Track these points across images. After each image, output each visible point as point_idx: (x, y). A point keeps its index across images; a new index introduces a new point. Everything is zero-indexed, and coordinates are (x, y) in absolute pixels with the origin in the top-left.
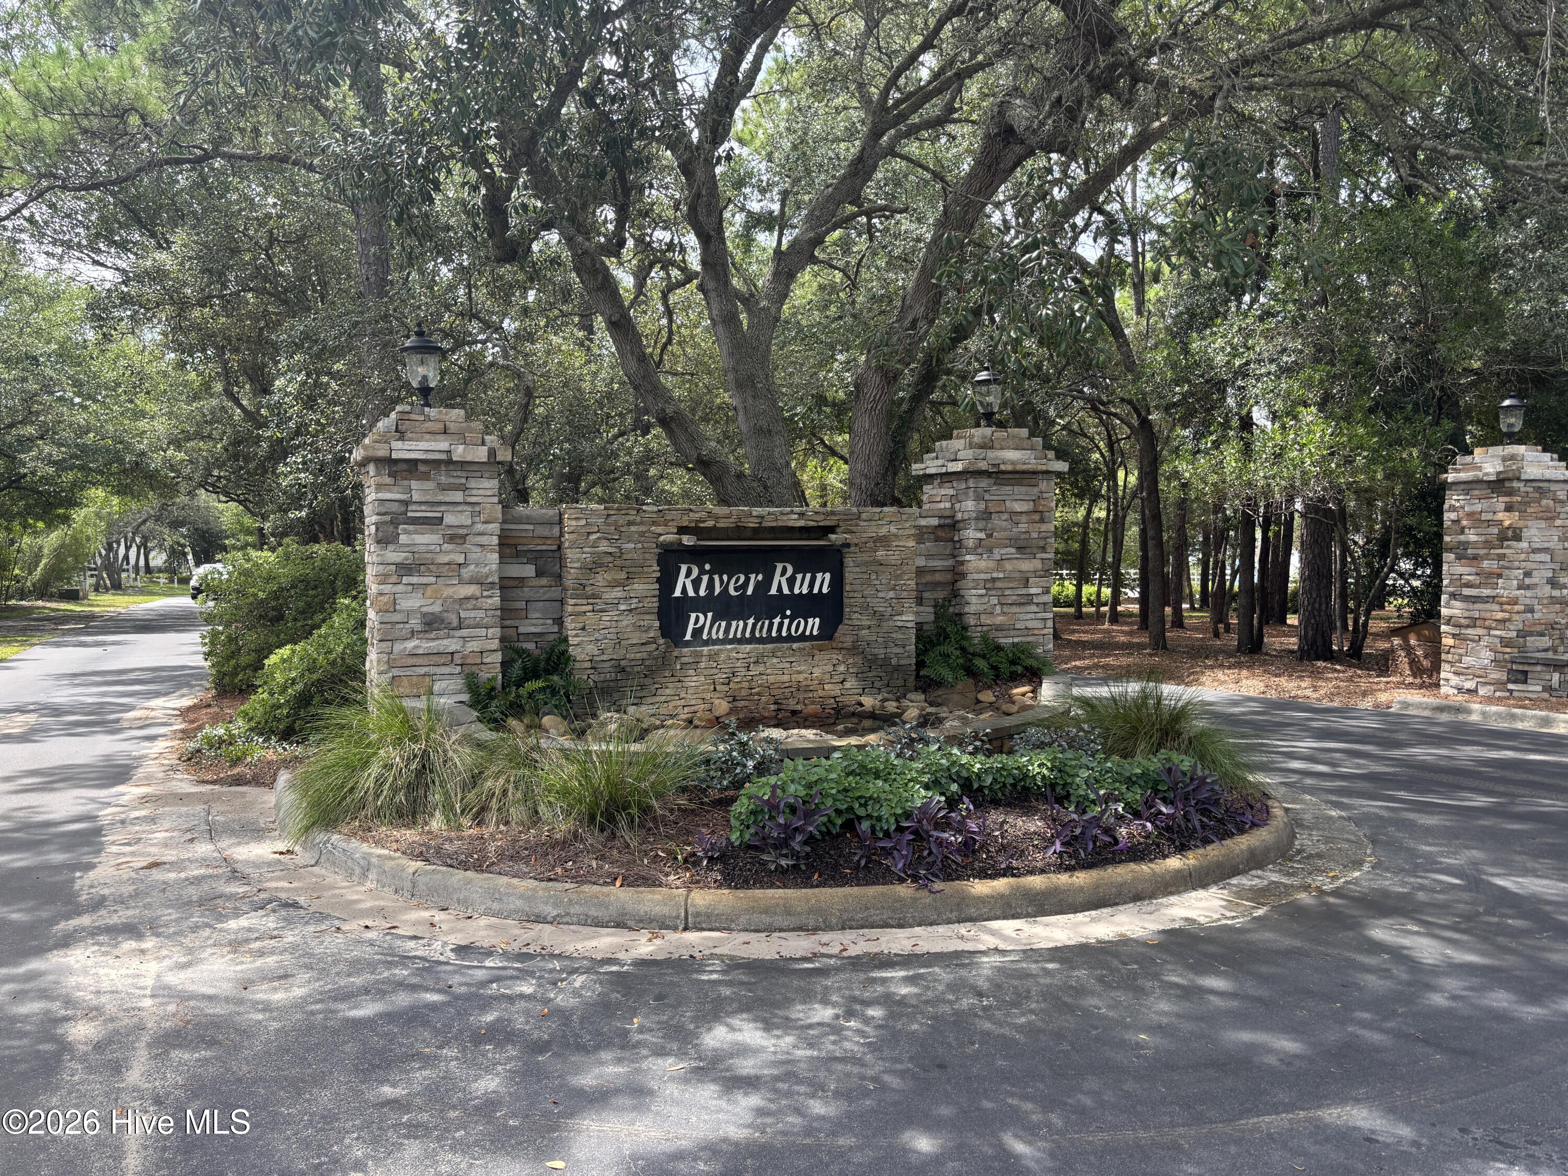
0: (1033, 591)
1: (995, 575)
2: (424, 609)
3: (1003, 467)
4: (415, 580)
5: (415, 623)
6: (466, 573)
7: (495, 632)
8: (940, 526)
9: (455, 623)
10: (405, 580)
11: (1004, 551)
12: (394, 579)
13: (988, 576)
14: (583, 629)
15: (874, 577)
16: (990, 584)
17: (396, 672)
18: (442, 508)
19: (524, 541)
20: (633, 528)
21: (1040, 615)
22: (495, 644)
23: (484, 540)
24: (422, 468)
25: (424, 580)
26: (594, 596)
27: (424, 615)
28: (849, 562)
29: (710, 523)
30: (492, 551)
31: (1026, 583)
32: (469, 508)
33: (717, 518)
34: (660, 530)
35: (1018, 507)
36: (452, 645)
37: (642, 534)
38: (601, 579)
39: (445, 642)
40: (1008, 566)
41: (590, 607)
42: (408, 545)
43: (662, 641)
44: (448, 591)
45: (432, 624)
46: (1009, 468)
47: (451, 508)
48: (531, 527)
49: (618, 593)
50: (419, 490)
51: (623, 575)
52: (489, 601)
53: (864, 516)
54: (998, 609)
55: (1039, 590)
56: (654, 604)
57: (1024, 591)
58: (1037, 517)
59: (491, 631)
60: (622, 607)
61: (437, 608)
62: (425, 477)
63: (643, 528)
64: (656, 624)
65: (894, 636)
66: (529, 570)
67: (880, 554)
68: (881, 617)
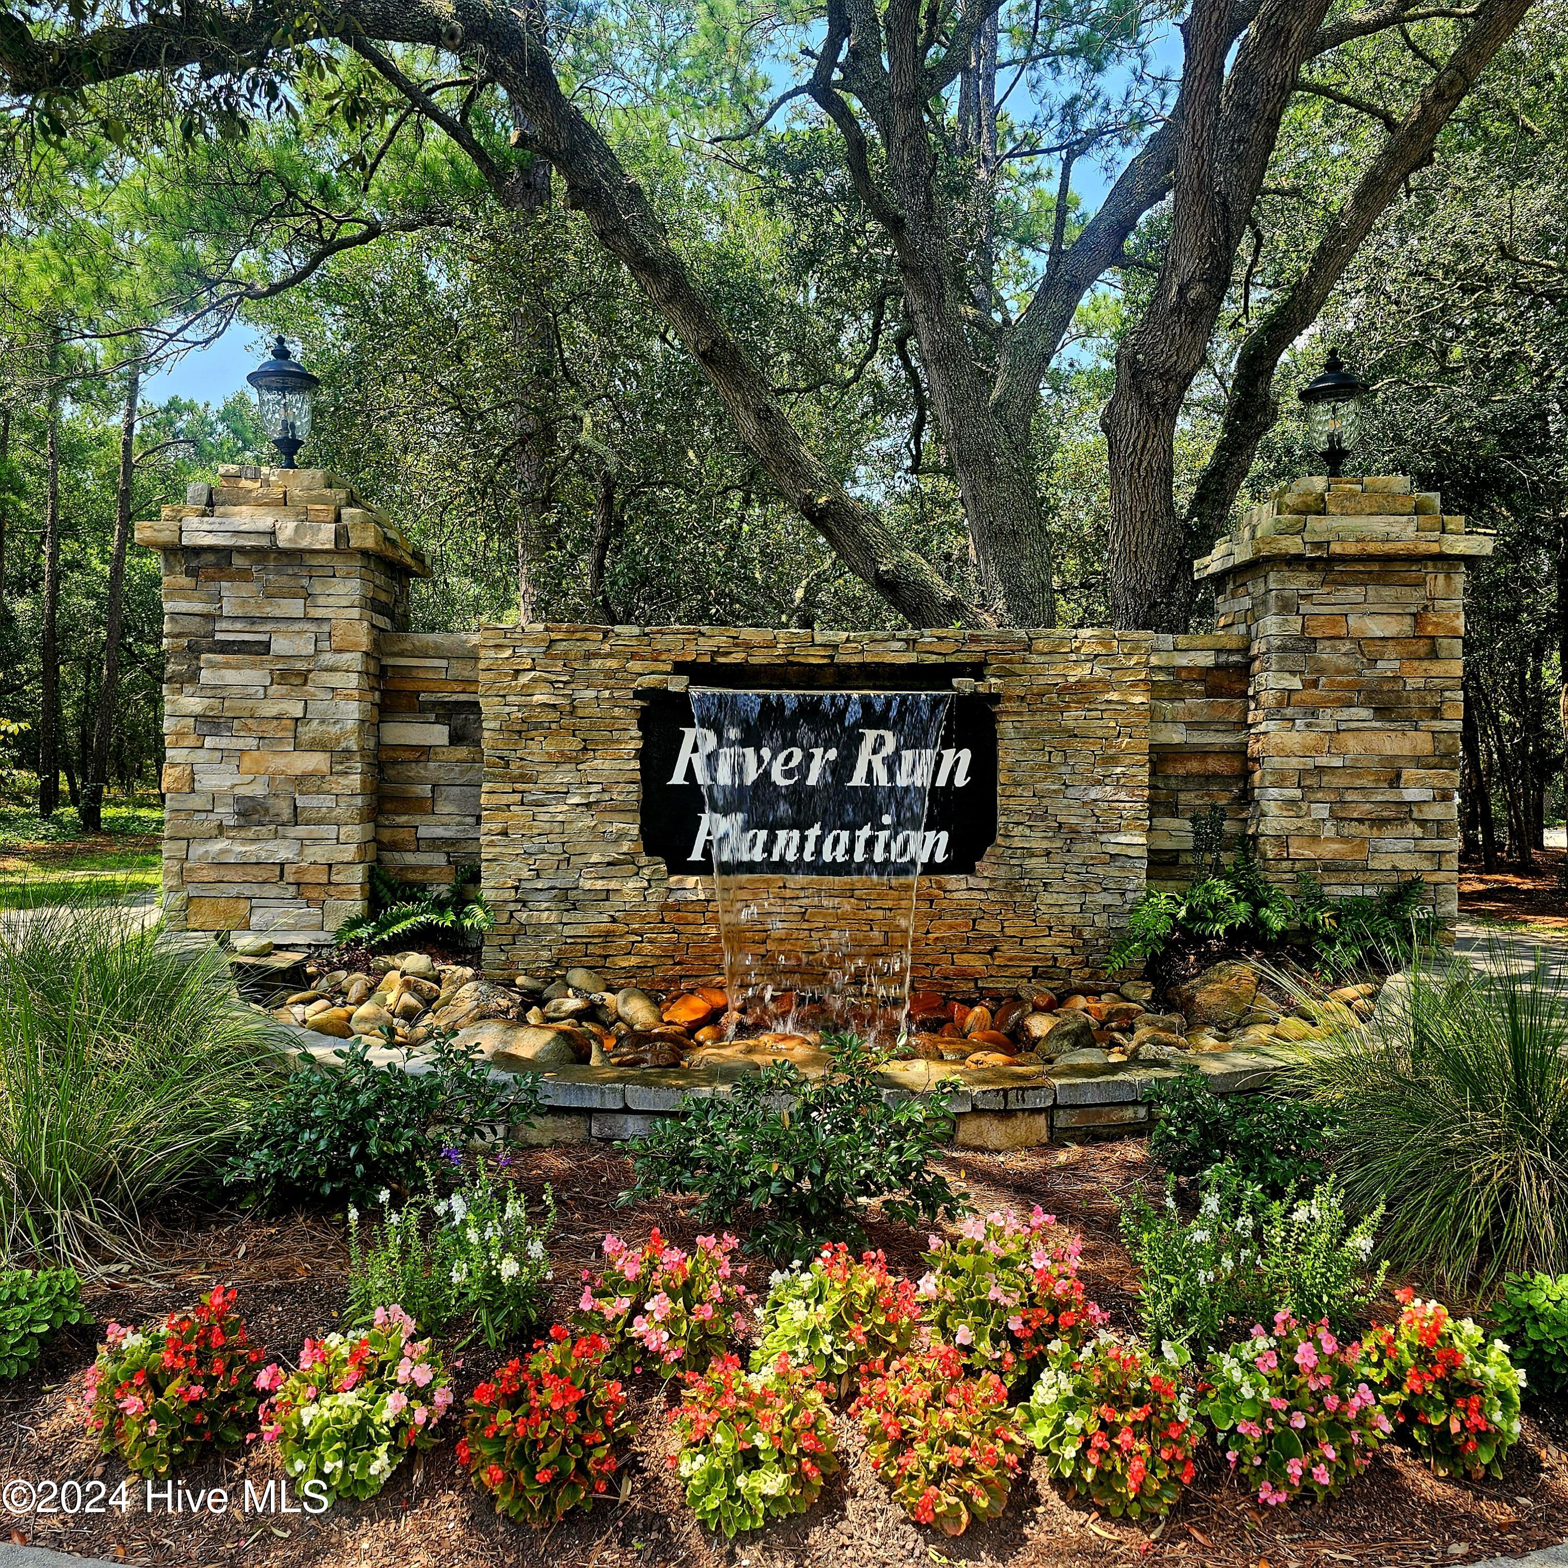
0: (1410, 795)
1: (1323, 761)
2: (241, 791)
3: (1336, 548)
4: (223, 743)
5: (225, 813)
6: (308, 732)
7: (355, 832)
8: (1218, 667)
9: (286, 814)
10: (209, 742)
11: (1346, 714)
12: (191, 741)
13: (1310, 763)
14: (505, 833)
15: (1057, 758)
16: (1312, 780)
17: (192, 891)
18: (268, 628)
19: (432, 686)
20: (596, 664)
21: (1427, 845)
22: (349, 853)
23: (335, 680)
24: (238, 561)
25: (240, 744)
26: (523, 778)
27: (238, 800)
28: (1006, 727)
29: (737, 657)
30: (348, 697)
31: (1395, 781)
32: (312, 627)
33: (748, 647)
34: (635, 666)
35: (1376, 627)
36: (283, 852)
37: (610, 674)
38: (538, 750)
39: (271, 846)
40: (1352, 744)
41: (518, 797)
42: (215, 687)
43: (643, 860)
44: (278, 763)
45: (249, 814)
46: (1352, 549)
47: (282, 626)
48: (444, 663)
49: (563, 776)
50: (233, 597)
51: (576, 744)
52: (343, 781)
53: (1040, 645)
54: (1329, 830)
55: (1427, 794)
56: (631, 794)
57: (1391, 796)
58: (1422, 647)
59: (343, 830)
60: (576, 800)
61: (258, 790)
62: (244, 576)
63: (612, 664)
64: (635, 830)
65: (1100, 870)
66: (438, 734)
67: (1072, 717)
68: (1073, 835)
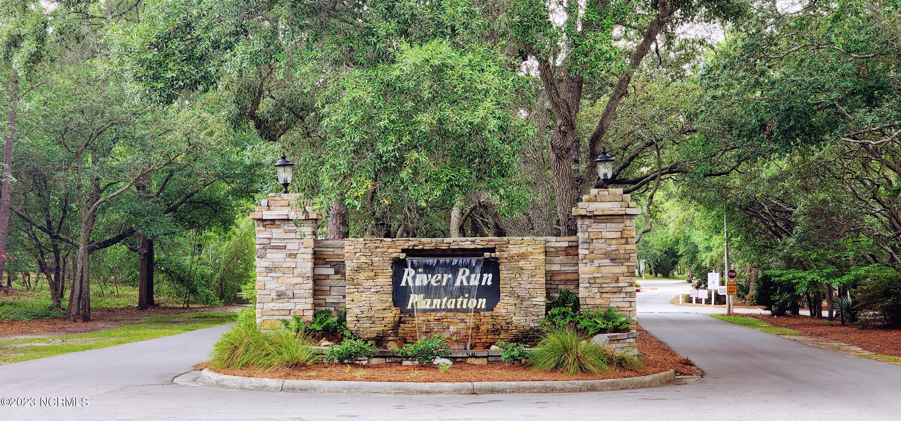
0: (621, 285)
1: (595, 275)
2: (278, 289)
3: (595, 213)
4: (273, 274)
5: (274, 295)
6: (296, 272)
7: (311, 300)
8: (569, 247)
9: (291, 296)
10: (269, 275)
11: (602, 261)
12: (264, 274)
13: (591, 276)
14: (353, 301)
15: (518, 276)
16: (592, 281)
17: (265, 318)
18: (286, 241)
19: (329, 257)
20: (378, 250)
21: (626, 300)
22: (309, 306)
23: (305, 256)
24: (277, 223)
25: (277, 275)
26: (358, 284)
27: (277, 292)
28: (502, 267)
29: (420, 247)
30: (308, 262)
31: (617, 281)
32: (298, 241)
33: (424, 244)
34: (390, 250)
35: (610, 235)
36: (290, 306)
37: (383, 253)
38: (362, 276)
39: (287, 304)
40: (605, 270)
41: (356, 290)
42: (271, 259)
43: (393, 308)
44: (288, 281)
45: (280, 295)
46: (600, 213)
47: (289, 241)
48: (333, 250)
49: (370, 283)
50: (276, 233)
51: (373, 274)
52: (307, 285)
53: (511, 242)
54: (598, 295)
55: (626, 284)
56: (390, 289)
57: (616, 285)
58: (623, 241)
59: (307, 299)
60: (372, 290)
61: (283, 288)
62: (279, 227)
63: (384, 250)
64: (391, 299)
65: (531, 309)
66: (331, 271)
67: (522, 263)
68: (523, 300)
